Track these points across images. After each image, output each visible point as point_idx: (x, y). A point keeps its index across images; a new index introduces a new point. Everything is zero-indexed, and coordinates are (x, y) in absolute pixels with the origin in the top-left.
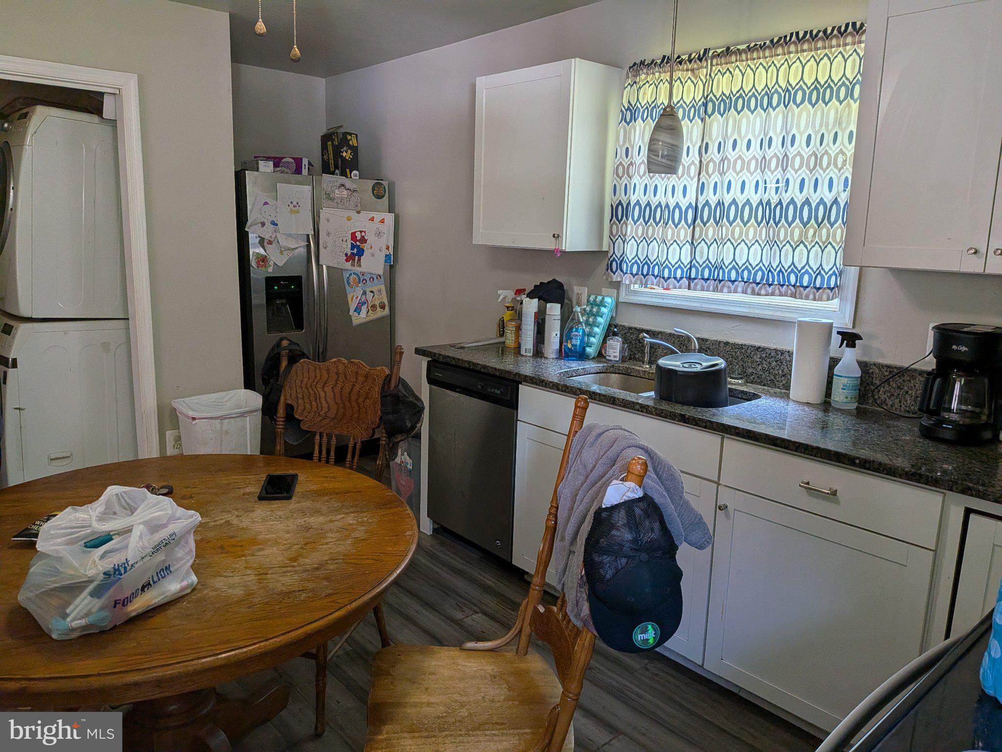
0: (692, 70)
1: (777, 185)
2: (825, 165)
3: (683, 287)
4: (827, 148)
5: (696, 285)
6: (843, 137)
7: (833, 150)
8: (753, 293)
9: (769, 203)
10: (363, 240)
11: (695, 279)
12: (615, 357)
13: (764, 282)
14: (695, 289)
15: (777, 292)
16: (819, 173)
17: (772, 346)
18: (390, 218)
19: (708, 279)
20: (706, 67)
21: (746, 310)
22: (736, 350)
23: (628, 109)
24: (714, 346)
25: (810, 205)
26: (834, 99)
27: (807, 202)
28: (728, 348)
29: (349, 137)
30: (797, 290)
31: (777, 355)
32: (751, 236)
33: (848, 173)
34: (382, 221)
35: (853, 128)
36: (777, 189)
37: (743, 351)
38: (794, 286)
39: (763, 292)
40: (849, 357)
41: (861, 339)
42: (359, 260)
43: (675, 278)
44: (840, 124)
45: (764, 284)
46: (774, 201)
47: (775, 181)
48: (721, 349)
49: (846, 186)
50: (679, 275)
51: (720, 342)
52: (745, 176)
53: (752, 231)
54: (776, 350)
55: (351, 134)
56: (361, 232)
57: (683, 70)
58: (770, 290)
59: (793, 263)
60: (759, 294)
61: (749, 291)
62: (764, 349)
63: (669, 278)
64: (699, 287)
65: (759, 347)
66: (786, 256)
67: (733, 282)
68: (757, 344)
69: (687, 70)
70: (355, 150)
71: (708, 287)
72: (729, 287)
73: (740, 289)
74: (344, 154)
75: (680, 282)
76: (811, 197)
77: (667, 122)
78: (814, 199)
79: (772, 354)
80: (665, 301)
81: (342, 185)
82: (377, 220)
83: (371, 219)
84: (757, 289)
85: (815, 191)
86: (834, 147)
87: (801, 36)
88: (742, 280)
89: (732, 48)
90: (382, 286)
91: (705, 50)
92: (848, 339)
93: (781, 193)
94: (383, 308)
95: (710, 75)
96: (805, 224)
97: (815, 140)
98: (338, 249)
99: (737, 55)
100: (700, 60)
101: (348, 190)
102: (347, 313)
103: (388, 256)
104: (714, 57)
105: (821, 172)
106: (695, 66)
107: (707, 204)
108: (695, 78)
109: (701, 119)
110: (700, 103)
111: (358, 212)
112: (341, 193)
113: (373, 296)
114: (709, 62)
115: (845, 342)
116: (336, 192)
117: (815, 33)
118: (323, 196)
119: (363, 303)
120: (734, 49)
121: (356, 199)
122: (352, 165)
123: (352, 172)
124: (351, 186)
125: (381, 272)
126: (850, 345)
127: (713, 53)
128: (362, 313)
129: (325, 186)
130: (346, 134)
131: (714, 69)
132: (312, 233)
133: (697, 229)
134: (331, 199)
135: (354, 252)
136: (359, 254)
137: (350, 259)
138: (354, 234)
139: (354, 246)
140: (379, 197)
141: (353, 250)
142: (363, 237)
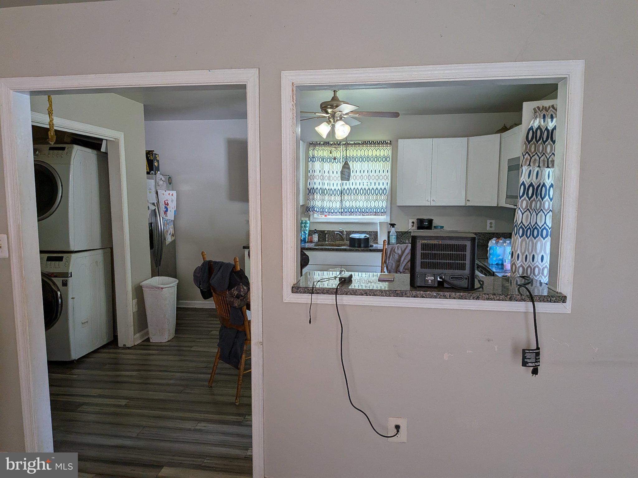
0: (336, 148)
1: (367, 184)
2: (381, 178)
3: (338, 215)
4: (381, 174)
5: (343, 214)
6: (386, 171)
7: (383, 175)
8: (363, 215)
9: (365, 189)
10: (168, 204)
11: (343, 212)
12: (316, 240)
13: (365, 212)
14: (343, 215)
15: (369, 214)
17: (368, 231)
18: (174, 193)
19: (347, 212)
20: (341, 147)
21: (358, 221)
23: (313, 157)
25: (378, 190)
26: (382, 161)
27: (377, 189)
29: (156, 156)
30: (376, 214)
31: (370, 233)
32: (359, 199)
33: (390, 181)
34: (172, 195)
35: (388, 169)
36: (367, 185)
38: (375, 212)
39: (365, 215)
40: (393, 230)
41: (396, 225)
42: (167, 214)
43: (335, 212)
44: (384, 168)
46: (367, 188)
47: (366, 182)
49: (387, 184)
50: (336, 211)
52: (356, 181)
53: (359, 197)
54: (372, 231)
55: (157, 154)
56: (167, 200)
57: (332, 147)
58: (367, 214)
59: (375, 206)
60: (364, 215)
61: (361, 214)
63: (333, 212)
64: (344, 215)
65: (364, 231)
66: (373, 203)
67: (356, 212)
69: (334, 147)
70: (158, 161)
71: (347, 214)
72: (355, 214)
73: (358, 214)
74: (155, 164)
77: (346, 166)
78: (379, 188)
80: (329, 220)
81: (161, 179)
82: (171, 194)
83: (169, 194)
84: (363, 214)
85: (379, 185)
86: (383, 174)
87: (371, 142)
88: (359, 212)
89: (348, 142)
90: (173, 226)
91: (340, 142)
92: (393, 225)
93: (369, 186)
94: (173, 236)
95: (343, 150)
96: (377, 195)
97: (377, 172)
98: (162, 209)
99: (351, 145)
100: (339, 145)
101: (162, 181)
102: (165, 239)
103: (175, 211)
104: (343, 144)
105: (380, 180)
106: (337, 146)
107: (344, 189)
108: (337, 150)
109: (340, 163)
110: (339, 158)
111: (165, 191)
112: (161, 183)
113: (171, 230)
114: (342, 146)
115: (392, 226)
116: (160, 182)
117: (375, 142)
118: (157, 184)
119: (170, 234)
120: (349, 143)
121: (165, 185)
122: (158, 169)
123: (159, 172)
124: (163, 179)
125: (173, 219)
126: (393, 227)
127: (343, 143)
128: (169, 239)
129: (157, 180)
130: (155, 154)
131: (343, 148)
132: (155, 202)
133: (342, 197)
134: (159, 185)
135: (166, 210)
136: (167, 211)
137: (165, 213)
138: (165, 201)
139: (166, 207)
140: (170, 184)
141: (165, 209)
142: (167, 203)
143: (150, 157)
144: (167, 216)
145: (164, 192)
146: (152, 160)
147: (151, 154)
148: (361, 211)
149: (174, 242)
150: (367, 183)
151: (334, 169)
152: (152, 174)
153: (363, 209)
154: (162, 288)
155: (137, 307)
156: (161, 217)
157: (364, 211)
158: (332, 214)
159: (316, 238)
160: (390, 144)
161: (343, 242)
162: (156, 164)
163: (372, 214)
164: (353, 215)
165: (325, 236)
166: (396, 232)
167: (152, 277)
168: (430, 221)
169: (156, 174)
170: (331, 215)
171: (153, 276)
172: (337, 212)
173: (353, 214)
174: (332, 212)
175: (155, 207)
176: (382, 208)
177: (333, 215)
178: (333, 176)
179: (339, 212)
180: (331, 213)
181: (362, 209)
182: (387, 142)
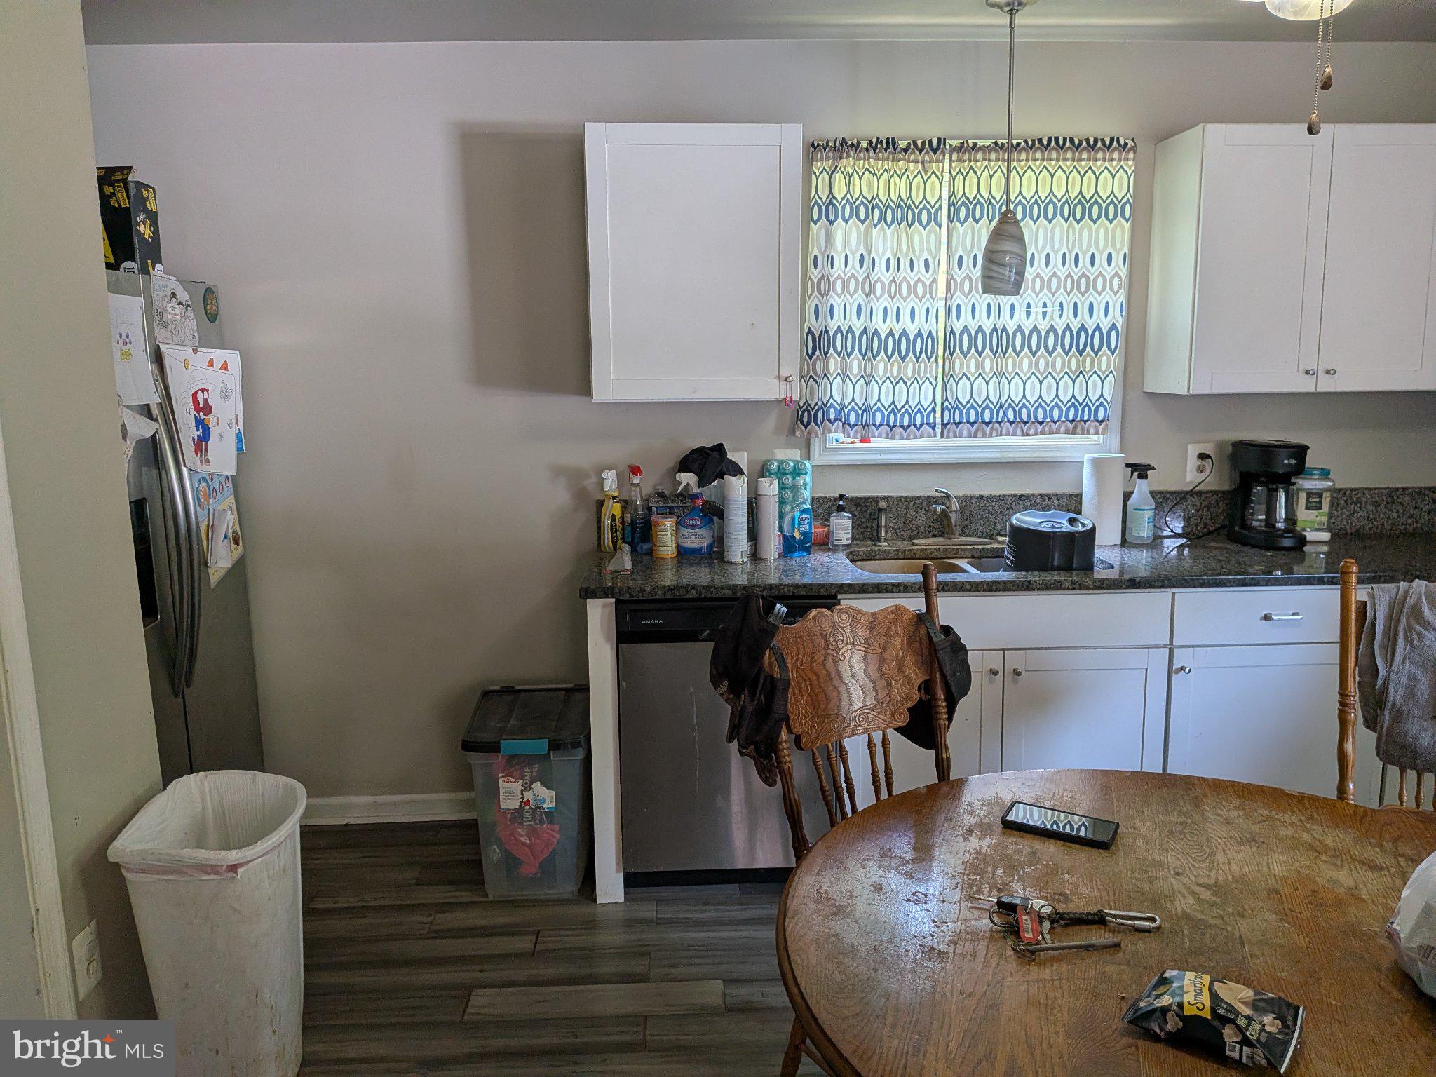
0: (923, 163)
1: (1045, 309)
2: (1100, 288)
3: (925, 435)
4: (1101, 269)
5: (948, 431)
6: (1118, 259)
7: (1109, 272)
8: (1023, 434)
9: (1034, 329)
10: (207, 409)
11: (947, 424)
12: (847, 539)
13: (1032, 420)
14: (948, 437)
15: (1047, 429)
16: (1092, 297)
17: (1037, 492)
18: (233, 358)
20: (943, 162)
21: (998, 455)
22: (994, 504)
23: (830, 202)
24: (964, 504)
25: (1086, 332)
26: (1103, 217)
27: (1083, 328)
28: (983, 503)
29: (145, 193)
30: (1076, 425)
31: (1044, 500)
32: (1010, 369)
33: (1122, 297)
35: (1126, 250)
36: (1044, 314)
37: (1002, 503)
38: (1072, 422)
39: (1032, 432)
40: (1141, 489)
41: (1154, 469)
42: (207, 450)
43: (915, 426)
44: (1114, 244)
45: (1033, 422)
46: (1043, 326)
47: (1041, 304)
48: (973, 506)
49: (1121, 311)
50: (918, 422)
51: (971, 497)
53: (1026, 362)
54: (1042, 495)
55: (146, 187)
56: (203, 390)
57: (909, 161)
58: (1040, 428)
59: (1073, 396)
60: (1028, 435)
61: (1019, 432)
62: (1028, 497)
63: (909, 426)
64: (951, 434)
65: (1022, 495)
66: (1066, 387)
67: (999, 423)
68: (1018, 492)
69: (917, 162)
70: (153, 217)
71: (961, 432)
74: (142, 228)
75: (921, 429)
76: (1087, 323)
77: (1009, 230)
78: (1090, 325)
79: (1038, 501)
80: (883, 457)
81: (174, 295)
82: (217, 365)
83: (211, 364)
84: (1025, 428)
85: (1091, 316)
86: (1109, 270)
87: (1061, 142)
88: (1008, 421)
89: (971, 142)
90: (232, 499)
91: (939, 140)
92: (1141, 470)
93: (1052, 319)
94: (237, 543)
95: (950, 172)
96: (1081, 353)
97: (1085, 260)
98: (188, 432)
99: (984, 152)
100: (935, 151)
101: (180, 303)
102: (206, 564)
103: (239, 435)
104: (952, 150)
105: (1096, 295)
106: (927, 158)
107: (952, 331)
108: (926, 173)
109: (940, 227)
110: (937, 206)
111: (195, 351)
112: (173, 312)
113: (230, 521)
114: (947, 155)
115: (1136, 474)
116: (169, 310)
117: (1077, 142)
118: (153, 319)
119: (226, 537)
120: (975, 144)
121: (191, 323)
122: (153, 252)
123: (158, 266)
124: (183, 296)
125: (232, 470)
126: (1143, 476)
127: (950, 145)
128: (221, 559)
129: (155, 295)
130: (140, 185)
131: (954, 164)
132: (154, 400)
133: (947, 362)
134: (164, 325)
135: (200, 432)
136: (205, 438)
137: (198, 450)
138: (195, 395)
139: (200, 423)
140: (213, 318)
141: (198, 430)
142: (206, 401)
143: (113, 194)
144: (208, 461)
145: (186, 353)
146: (128, 209)
147: (118, 181)
148: (1015, 418)
149: (239, 569)
150: (1045, 305)
151: (914, 251)
152: (131, 270)
153: (1024, 411)
154: (233, 868)
155: (95, 966)
156: (185, 470)
157: (1029, 417)
158: (905, 435)
159: (842, 528)
160: (1134, 149)
161: (948, 542)
162: (144, 229)
163: (1060, 427)
164: (990, 435)
165: (878, 520)
166: (1153, 493)
167: (166, 782)
168: (1300, 452)
169: (145, 271)
170: (902, 438)
171: (170, 773)
172: (922, 425)
173: (988, 430)
174: (906, 423)
175: (155, 426)
176: (1102, 404)
177: (908, 438)
178: (912, 278)
179: (928, 424)
180: (902, 426)
181: (1021, 408)
182: (1122, 142)
